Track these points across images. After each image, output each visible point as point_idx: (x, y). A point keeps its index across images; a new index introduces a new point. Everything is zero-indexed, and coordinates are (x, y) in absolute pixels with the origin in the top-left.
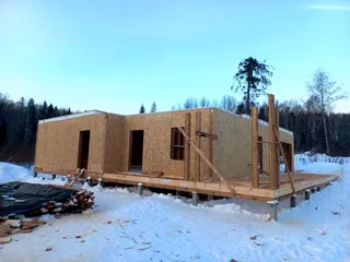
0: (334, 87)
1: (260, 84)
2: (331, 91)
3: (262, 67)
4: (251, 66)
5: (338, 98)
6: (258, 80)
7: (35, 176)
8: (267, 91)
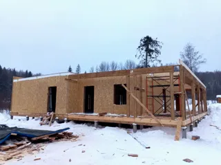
0: (198, 55)
1: (154, 53)
2: (195, 57)
3: (155, 43)
4: (148, 42)
5: (200, 62)
6: (152, 51)
7: (12, 118)
8: (158, 58)
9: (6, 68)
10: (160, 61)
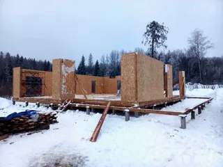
0: (206, 40)
1: (160, 39)
2: (203, 43)
3: (162, 27)
4: (154, 27)
5: (207, 48)
7: (14, 103)
8: (164, 44)
9: (27, 59)
10: (166, 47)
